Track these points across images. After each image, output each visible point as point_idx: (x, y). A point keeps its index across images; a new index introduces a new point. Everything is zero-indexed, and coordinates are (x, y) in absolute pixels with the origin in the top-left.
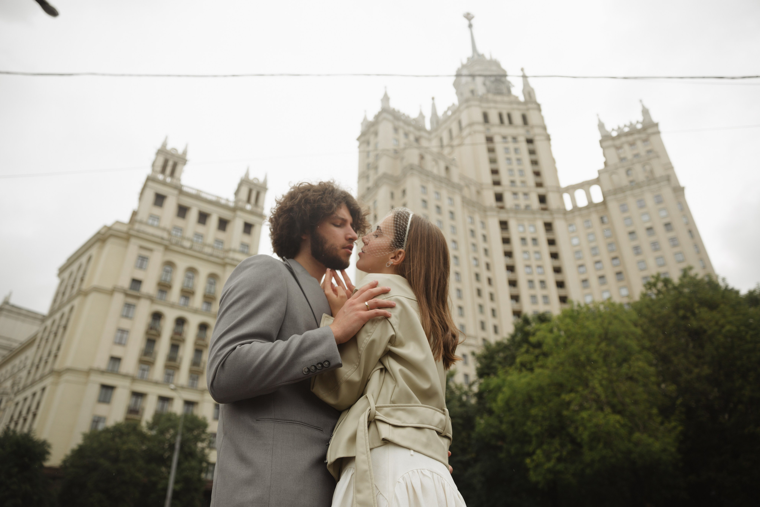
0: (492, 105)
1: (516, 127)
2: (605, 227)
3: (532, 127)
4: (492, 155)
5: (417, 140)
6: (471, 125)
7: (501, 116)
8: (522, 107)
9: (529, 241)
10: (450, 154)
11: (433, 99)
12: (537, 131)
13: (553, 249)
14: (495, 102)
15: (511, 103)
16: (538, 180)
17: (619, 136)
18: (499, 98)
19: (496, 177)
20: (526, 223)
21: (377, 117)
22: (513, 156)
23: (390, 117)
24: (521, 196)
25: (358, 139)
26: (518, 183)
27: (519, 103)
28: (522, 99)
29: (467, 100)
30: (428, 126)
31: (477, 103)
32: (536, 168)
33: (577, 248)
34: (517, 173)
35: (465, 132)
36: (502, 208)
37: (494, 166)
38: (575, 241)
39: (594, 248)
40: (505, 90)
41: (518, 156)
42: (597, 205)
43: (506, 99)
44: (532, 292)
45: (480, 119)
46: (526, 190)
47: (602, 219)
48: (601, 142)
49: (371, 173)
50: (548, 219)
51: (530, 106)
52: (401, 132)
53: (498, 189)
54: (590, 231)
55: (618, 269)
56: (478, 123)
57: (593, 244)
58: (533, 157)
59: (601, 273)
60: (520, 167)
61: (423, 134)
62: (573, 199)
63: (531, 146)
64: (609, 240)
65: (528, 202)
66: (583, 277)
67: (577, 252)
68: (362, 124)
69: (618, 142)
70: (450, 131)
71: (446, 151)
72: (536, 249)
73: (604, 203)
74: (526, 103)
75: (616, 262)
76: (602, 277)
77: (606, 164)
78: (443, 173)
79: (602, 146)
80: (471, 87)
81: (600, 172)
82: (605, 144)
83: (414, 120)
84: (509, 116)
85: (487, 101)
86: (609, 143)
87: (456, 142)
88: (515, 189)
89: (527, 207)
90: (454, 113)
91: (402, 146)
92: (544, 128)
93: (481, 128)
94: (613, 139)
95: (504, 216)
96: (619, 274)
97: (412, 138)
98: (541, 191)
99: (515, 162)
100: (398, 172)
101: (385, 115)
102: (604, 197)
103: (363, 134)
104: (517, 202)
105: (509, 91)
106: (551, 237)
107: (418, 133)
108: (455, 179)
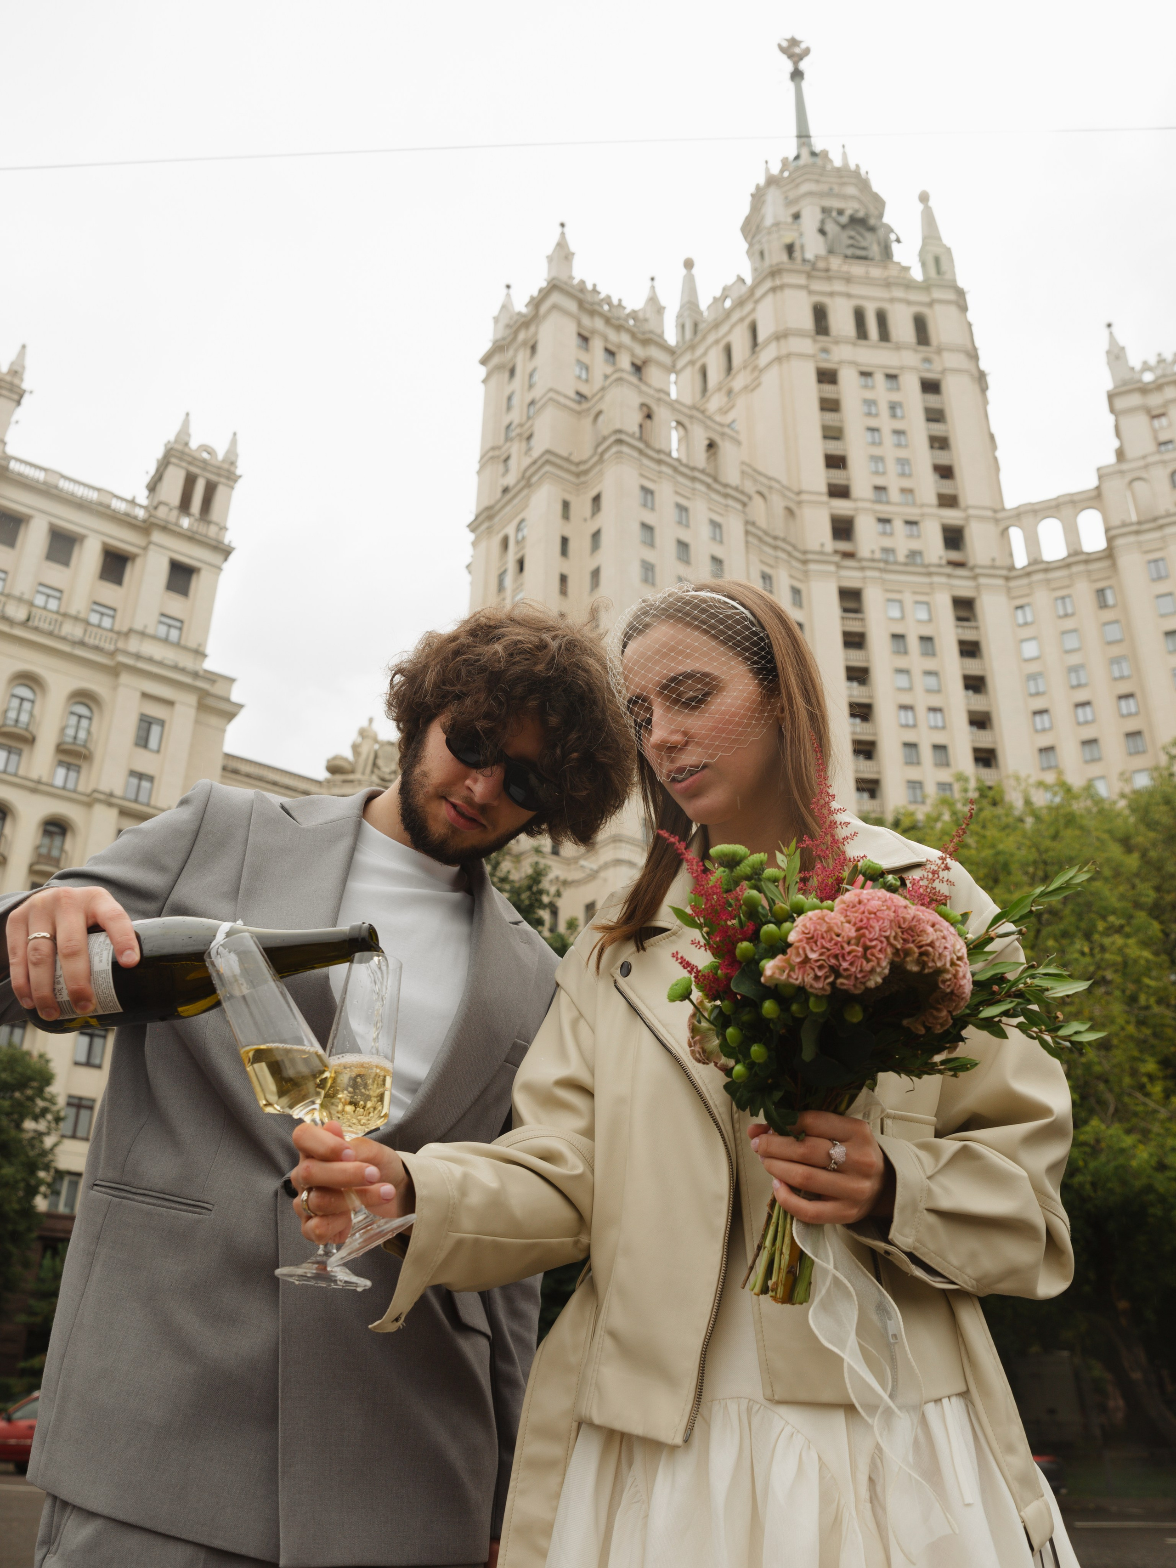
0: (838, 286)
1: (898, 347)
2: (1108, 615)
3: (939, 351)
4: (831, 418)
5: (638, 369)
6: (780, 336)
7: (859, 316)
8: (914, 296)
9: (913, 643)
10: (724, 411)
11: (689, 264)
12: (952, 360)
13: (973, 667)
14: (848, 279)
15: (888, 284)
16: (947, 487)
17: (1158, 387)
18: (857, 269)
19: (838, 476)
20: (908, 598)
21: (536, 303)
22: (886, 423)
23: (572, 306)
24: (898, 525)
25: (484, 361)
26: (894, 494)
27: (910, 285)
28: (917, 274)
29: (775, 272)
30: (671, 337)
31: (802, 280)
32: (943, 458)
33: (1033, 668)
34: (892, 468)
35: (766, 355)
36: (849, 555)
37: (834, 448)
38: (1030, 649)
39: (1074, 669)
40: (875, 250)
41: (898, 425)
42: (1089, 559)
43: (876, 272)
44: (914, 774)
45: (807, 322)
46: (912, 513)
47: (1101, 592)
48: (1111, 397)
49: (516, 449)
50: (965, 589)
51: (937, 294)
52: (597, 345)
53: (841, 506)
54: (1069, 624)
55: (1132, 725)
56: (800, 333)
57: (1074, 659)
58: (938, 429)
59: (1088, 733)
60: (902, 453)
61: (654, 352)
62: (1032, 542)
63: (933, 400)
64: (1115, 651)
65: (915, 545)
66: (1045, 741)
67: (1032, 677)
68: (496, 320)
69: (1155, 400)
70: (728, 351)
71: (715, 403)
72: (930, 664)
73: (1109, 554)
74: (926, 286)
75: (1128, 706)
76: (1090, 743)
77: (1120, 454)
78: (700, 458)
79: (1112, 410)
80: (788, 237)
81: (1102, 474)
82: (1120, 403)
83: (634, 315)
84: (882, 318)
85: (828, 275)
86: (1135, 400)
87: (739, 382)
88: (885, 510)
89: (914, 554)
90: (740, 303)
91: (598, 381)
92: (973, 355)
93: (807, 346)
94: (1144, 390)
95: (852, 578)
96: (1133, 735)
97: (624, 361)
98: (952, 516)
99: (889, 439)
100: (584, 451)
101: (556, 298)
102: (1110, 540)
103: (498, 348)
104: (887, 543)
105: (887, 252)
106: (969, 635)
107: (641, 352)
108: (731, 475)
